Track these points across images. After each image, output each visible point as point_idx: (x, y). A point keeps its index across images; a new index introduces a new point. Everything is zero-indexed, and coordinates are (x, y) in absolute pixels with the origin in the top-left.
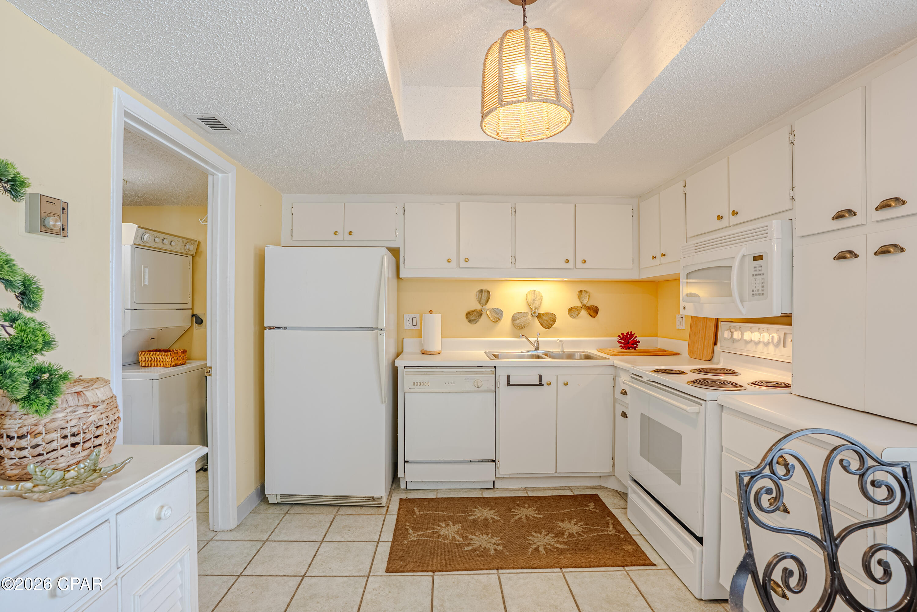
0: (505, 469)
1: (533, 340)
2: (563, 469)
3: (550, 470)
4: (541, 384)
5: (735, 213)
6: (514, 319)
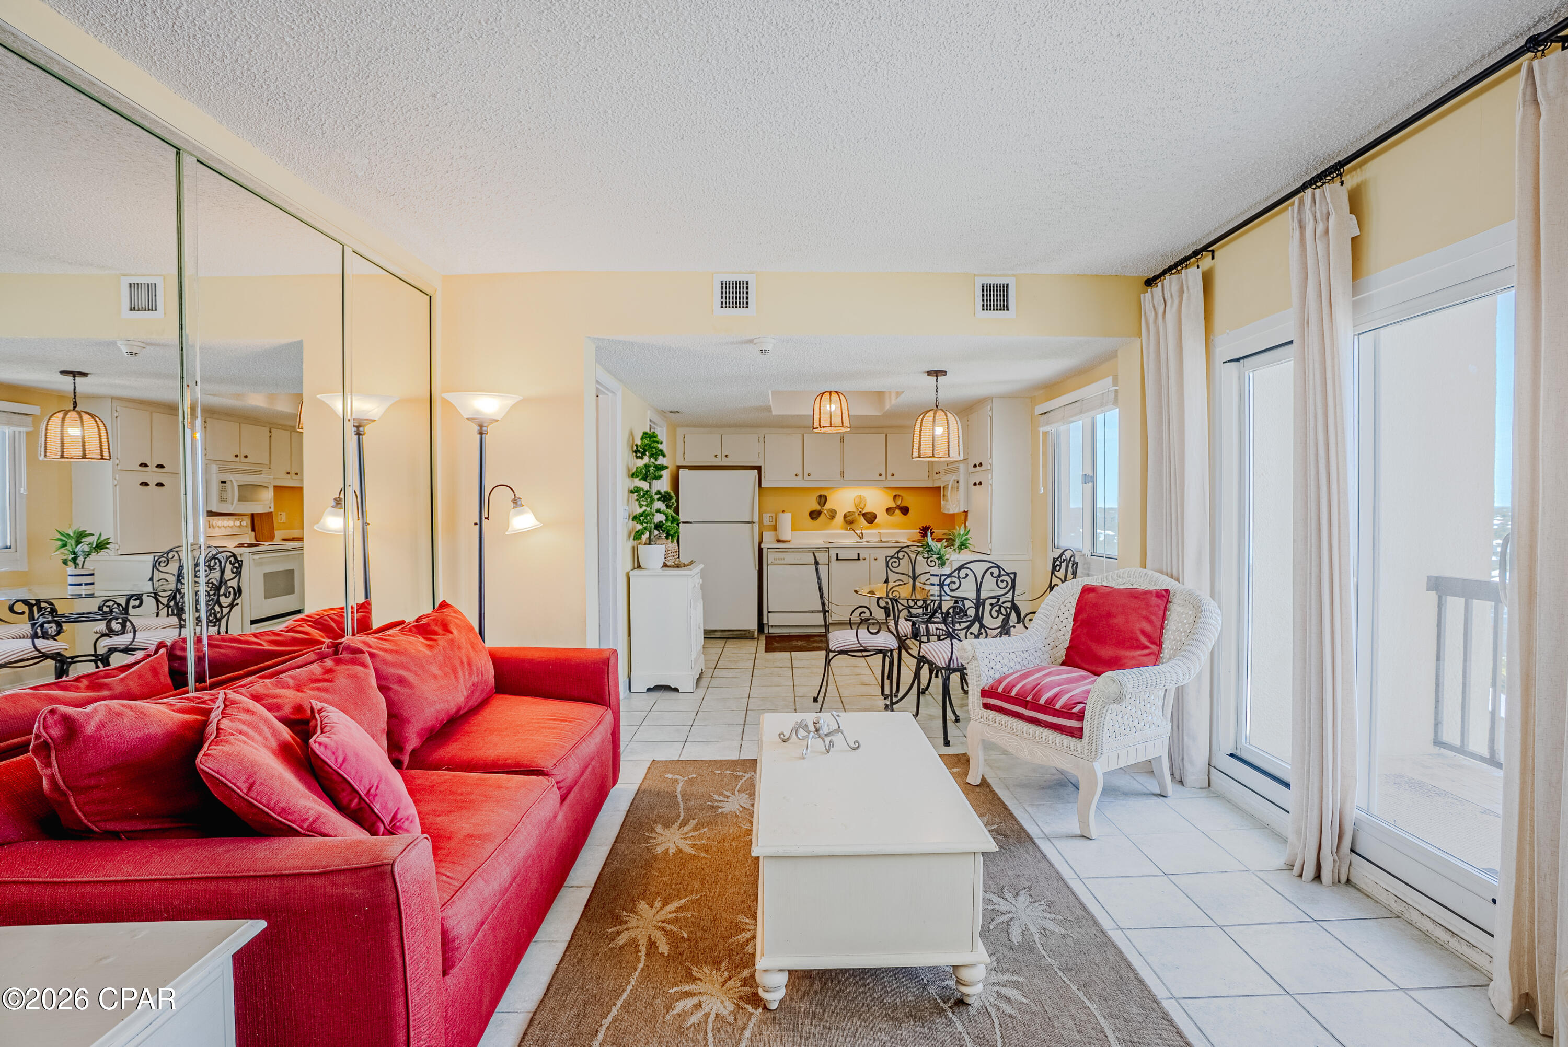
1: (858, 532)
4: (859, 559)
6: (845, 517)
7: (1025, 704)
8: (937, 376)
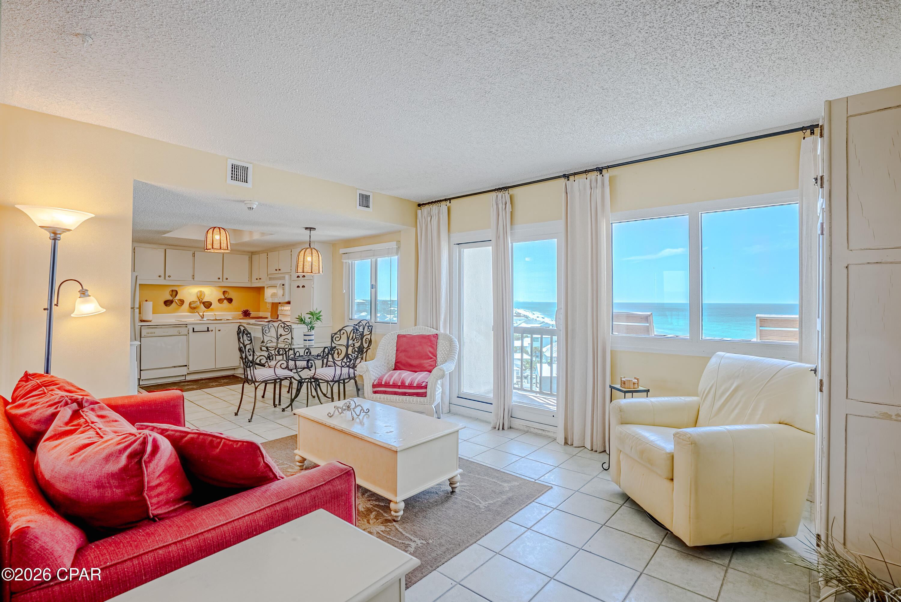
0: (192, 369)
1: (201, 314)
2: (219, 366)
3: (212, 366)
4: (208, 331)
5: (280, 270)
6: (190, 304)
7: (399, 387)
8: (310, 230)
